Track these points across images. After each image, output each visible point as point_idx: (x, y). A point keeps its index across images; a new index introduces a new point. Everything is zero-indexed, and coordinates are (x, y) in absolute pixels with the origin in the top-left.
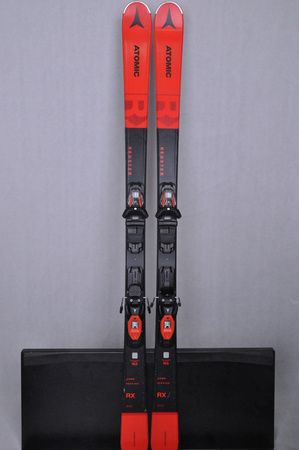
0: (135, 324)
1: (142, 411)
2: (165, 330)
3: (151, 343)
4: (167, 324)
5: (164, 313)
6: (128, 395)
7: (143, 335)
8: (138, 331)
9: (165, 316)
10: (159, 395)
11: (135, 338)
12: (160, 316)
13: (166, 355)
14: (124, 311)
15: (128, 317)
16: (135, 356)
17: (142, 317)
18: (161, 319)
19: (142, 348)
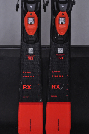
0: (31, 20)
1: (37, 101)
2: (60, 26)
3: (46, 39)
4: (62, 20)
5: (59, 10)
6: (25, 87)
7: (39, 31)
8: (35, 27)
9: (60, 13)
10: (53, 86)
11: (31, 33)
12: (55, 13)
13: (60, 50)
14: (20, 9)
15: (24, 14)
16: (31, 51)
17: (38, 14)
18: (56, 15)
19: (38, 44)
